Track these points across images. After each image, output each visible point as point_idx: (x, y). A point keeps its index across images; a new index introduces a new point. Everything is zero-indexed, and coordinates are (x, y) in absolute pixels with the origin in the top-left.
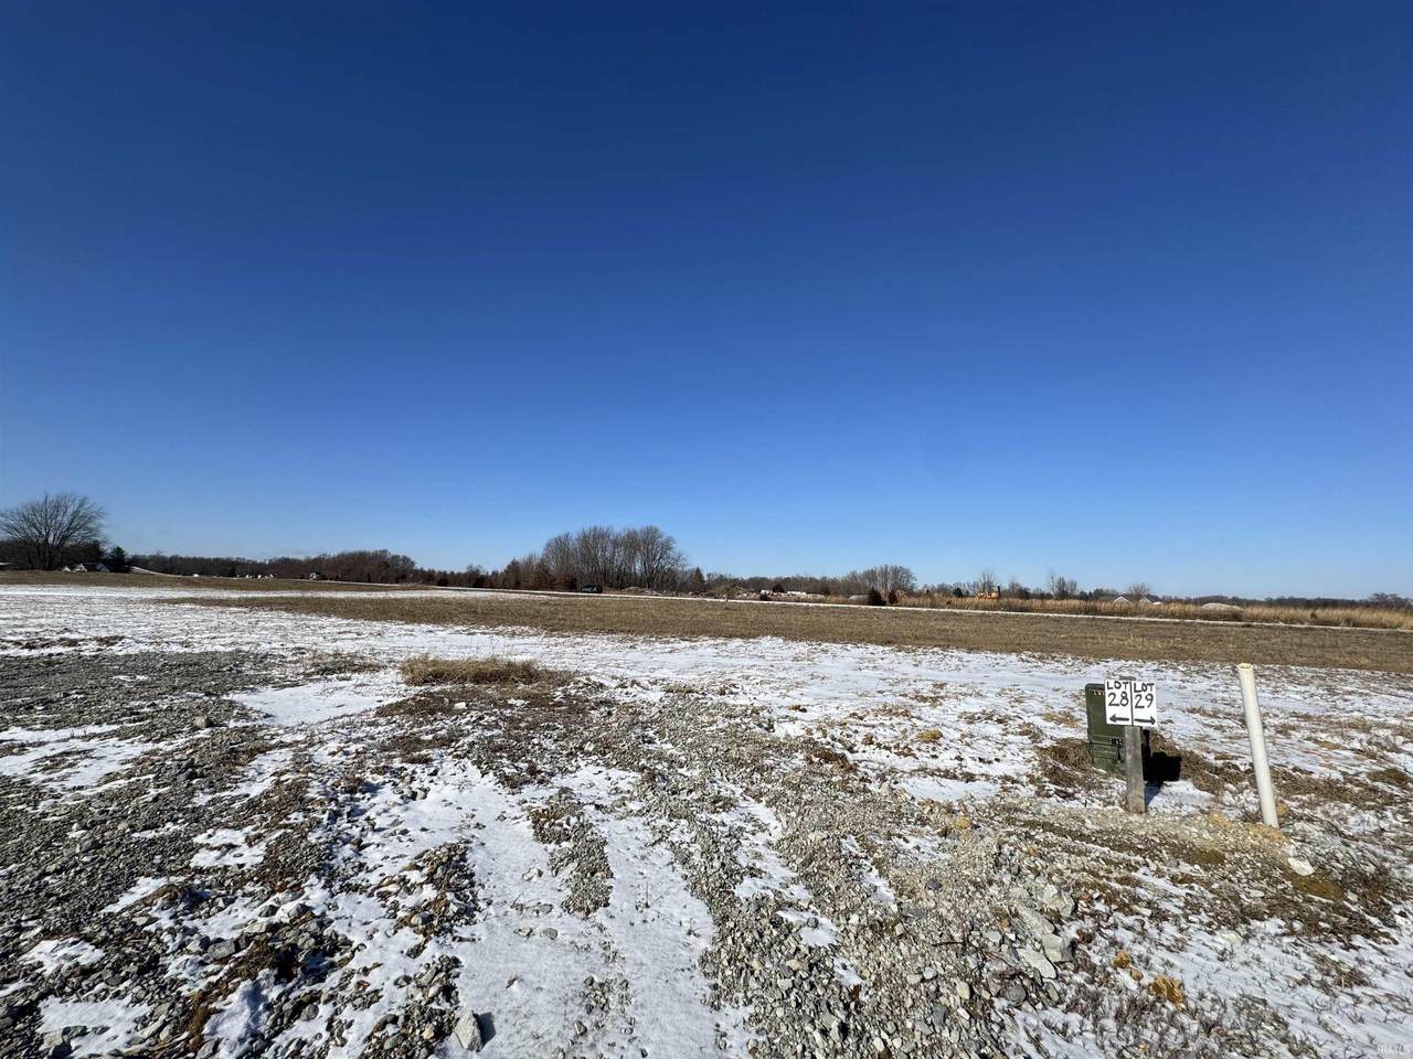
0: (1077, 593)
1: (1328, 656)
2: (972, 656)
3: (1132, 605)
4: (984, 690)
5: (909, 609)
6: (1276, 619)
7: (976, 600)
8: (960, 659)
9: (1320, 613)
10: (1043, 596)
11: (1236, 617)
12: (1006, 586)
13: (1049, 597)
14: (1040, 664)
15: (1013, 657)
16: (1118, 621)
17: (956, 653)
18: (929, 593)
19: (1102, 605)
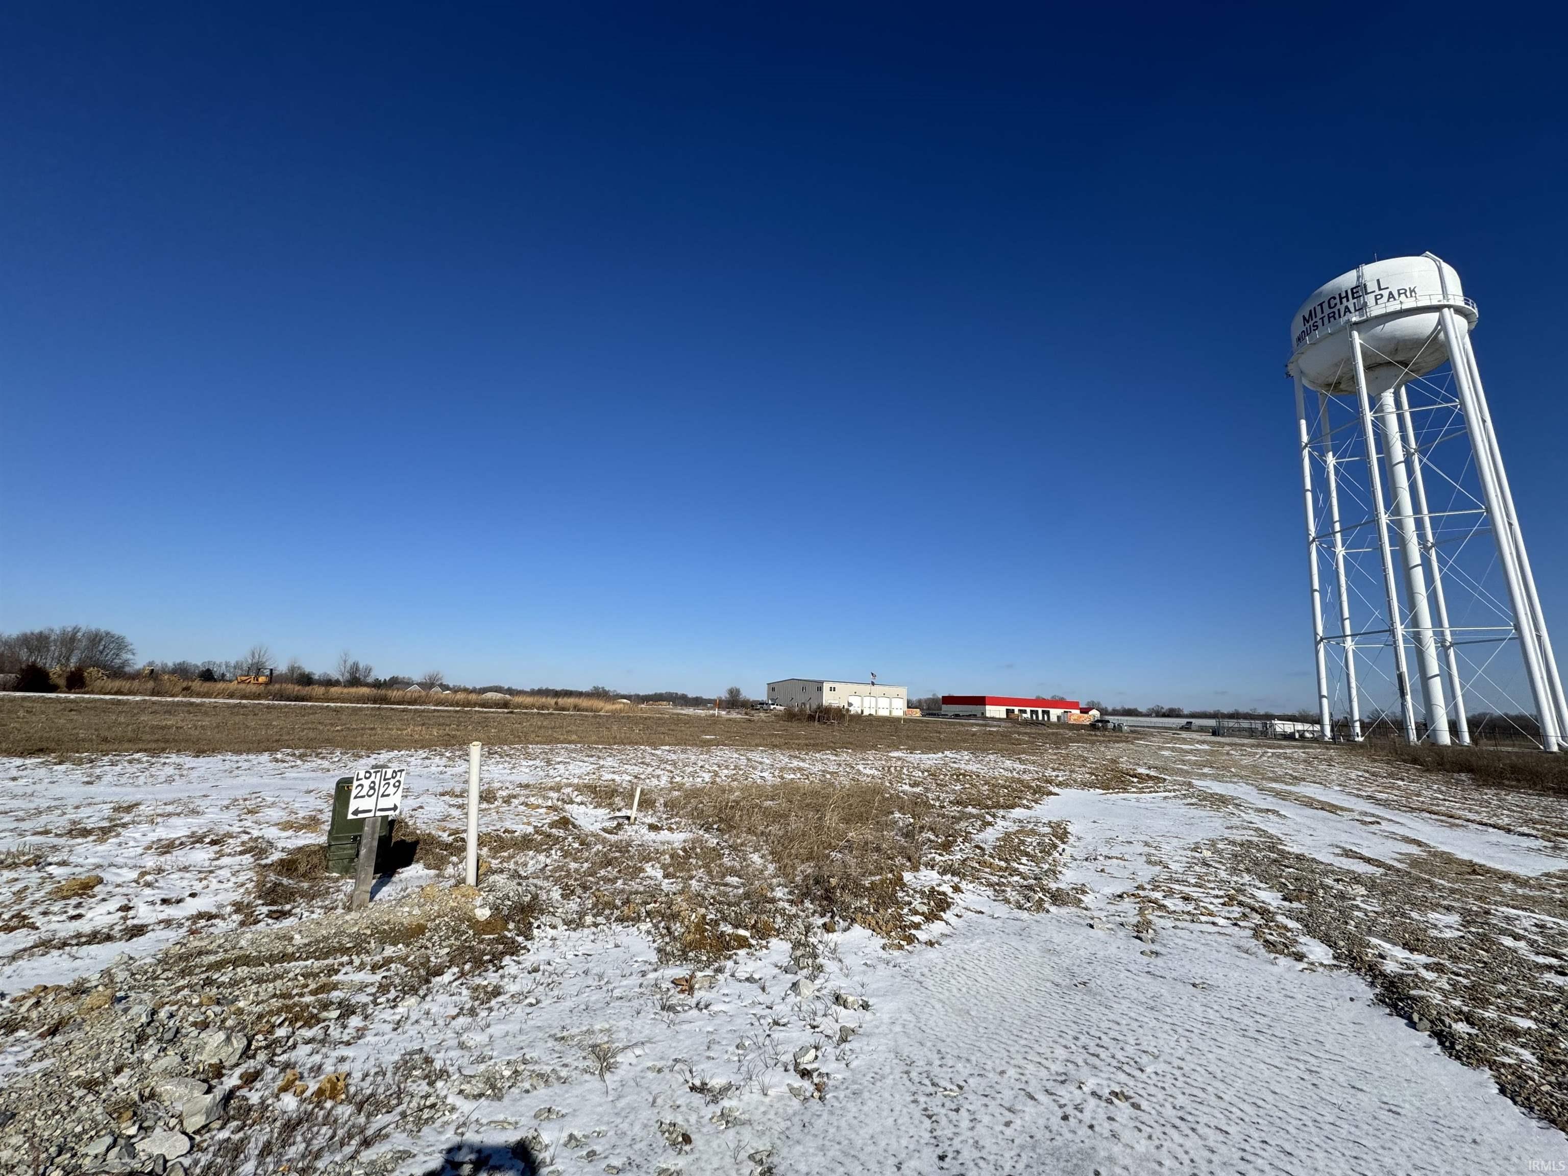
0: (370, 680)
1: (555, 735)
2: (202, 761)
3: (423, 693)
4: (202, 804)
5: (108, 697)
6: (533, 706)
7: (234, 685)
8: (179, 767)
9: (561, 701)
10: (329, 683)
11: (506, 705)
12: (282, 668)
13: (337, 683)
14: (299, 762)
15: (265, 757)
16: (404, 710)
17: (174, 758)
18: (153, 674)
19: (394, 694)
